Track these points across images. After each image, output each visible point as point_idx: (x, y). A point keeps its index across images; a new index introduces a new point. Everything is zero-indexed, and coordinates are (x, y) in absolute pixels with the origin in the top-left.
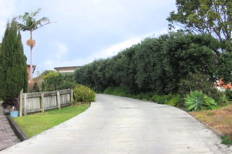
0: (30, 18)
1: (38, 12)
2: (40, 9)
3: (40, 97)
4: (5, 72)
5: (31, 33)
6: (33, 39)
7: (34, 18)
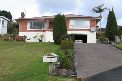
0: (100, 8)
1: (103, 6)
2: (104, 5)
3: (121, 38)
4: (109, 28)
5: (100, 14)
6: (101, 16)
7: (101, 8)
